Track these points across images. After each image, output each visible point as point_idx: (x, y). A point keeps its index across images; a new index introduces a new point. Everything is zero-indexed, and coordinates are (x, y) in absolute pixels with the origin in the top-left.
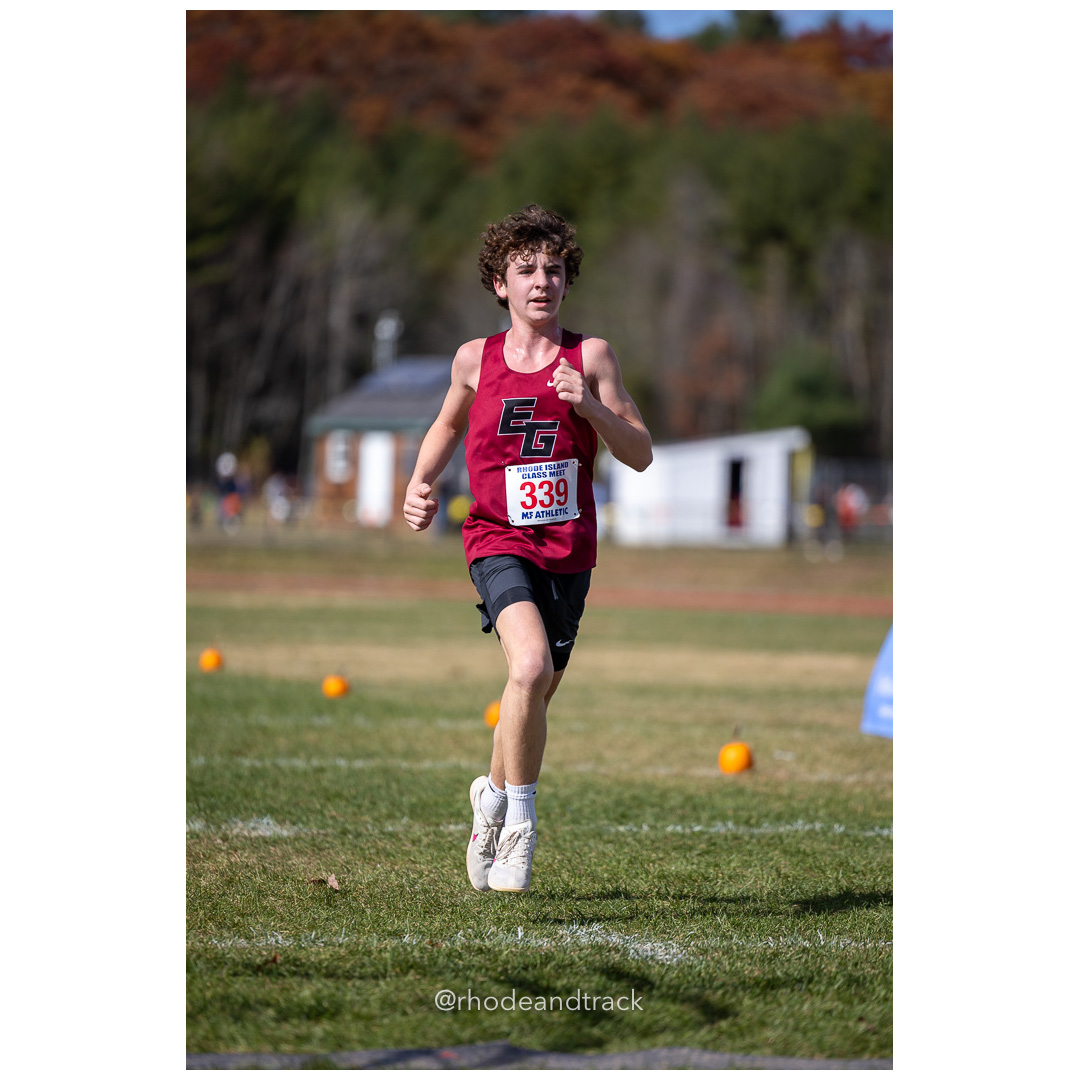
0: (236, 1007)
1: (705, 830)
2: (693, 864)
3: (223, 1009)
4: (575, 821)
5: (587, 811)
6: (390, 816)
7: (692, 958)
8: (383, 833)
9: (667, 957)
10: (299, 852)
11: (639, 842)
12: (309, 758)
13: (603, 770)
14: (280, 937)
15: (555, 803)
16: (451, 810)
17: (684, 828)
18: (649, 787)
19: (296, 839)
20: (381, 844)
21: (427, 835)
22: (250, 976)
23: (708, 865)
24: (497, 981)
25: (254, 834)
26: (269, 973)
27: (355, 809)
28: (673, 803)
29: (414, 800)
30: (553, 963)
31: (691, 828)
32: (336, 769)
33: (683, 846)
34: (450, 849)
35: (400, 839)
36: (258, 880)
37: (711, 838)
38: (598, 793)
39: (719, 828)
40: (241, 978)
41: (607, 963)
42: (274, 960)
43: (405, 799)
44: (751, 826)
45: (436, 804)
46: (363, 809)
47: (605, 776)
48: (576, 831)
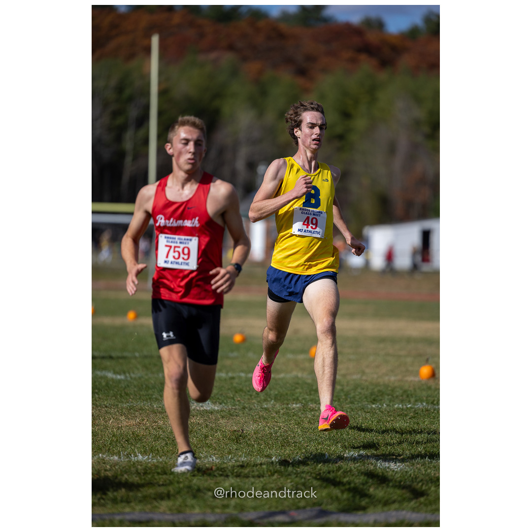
0: (194, 491)
1: (413, 406)
2: (407, 423)
3: (188, 492)
4: (352, 403)
5: (357, 397)
6: (265, 400)
7: (407, 468)
8: (262, 408)
9: (395, 467)
10: (223, 417)
11: (382, 412)
12: (227, 373)
13: (364, 378)
14: (214, 458)
15: (342, 394)
16: (294, 397)
17: (403, 406)
18: (386, 386)
19: (221, 411)
20: (261, 414)
21: (283, 409)
22: (200, 476)
23: (414, 423)
24: (316, 478)
25: (202, 409)
26: (210, 475)
27: (249, 397)
28: (398, 393)
29: (276, 393)
30: (342, 470)
31: (406, 405)
32: (240, 377)
33: (402, 414)
34: (294, 416)
35: (270, 411)
36: (204, 431)
37: (415, 410)
38: (363, 389)
39: (419, 406)
40: (196, 478)
41: (367, 470)
42: (212, 469)
43: (272, 392)
44: (435, 405)
45: (287, 394)
46: (253, 397)
47: (366, 381)
48: (352, 407)
